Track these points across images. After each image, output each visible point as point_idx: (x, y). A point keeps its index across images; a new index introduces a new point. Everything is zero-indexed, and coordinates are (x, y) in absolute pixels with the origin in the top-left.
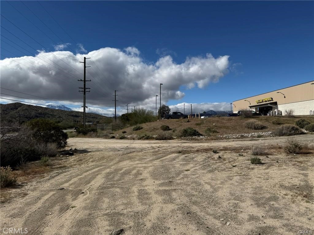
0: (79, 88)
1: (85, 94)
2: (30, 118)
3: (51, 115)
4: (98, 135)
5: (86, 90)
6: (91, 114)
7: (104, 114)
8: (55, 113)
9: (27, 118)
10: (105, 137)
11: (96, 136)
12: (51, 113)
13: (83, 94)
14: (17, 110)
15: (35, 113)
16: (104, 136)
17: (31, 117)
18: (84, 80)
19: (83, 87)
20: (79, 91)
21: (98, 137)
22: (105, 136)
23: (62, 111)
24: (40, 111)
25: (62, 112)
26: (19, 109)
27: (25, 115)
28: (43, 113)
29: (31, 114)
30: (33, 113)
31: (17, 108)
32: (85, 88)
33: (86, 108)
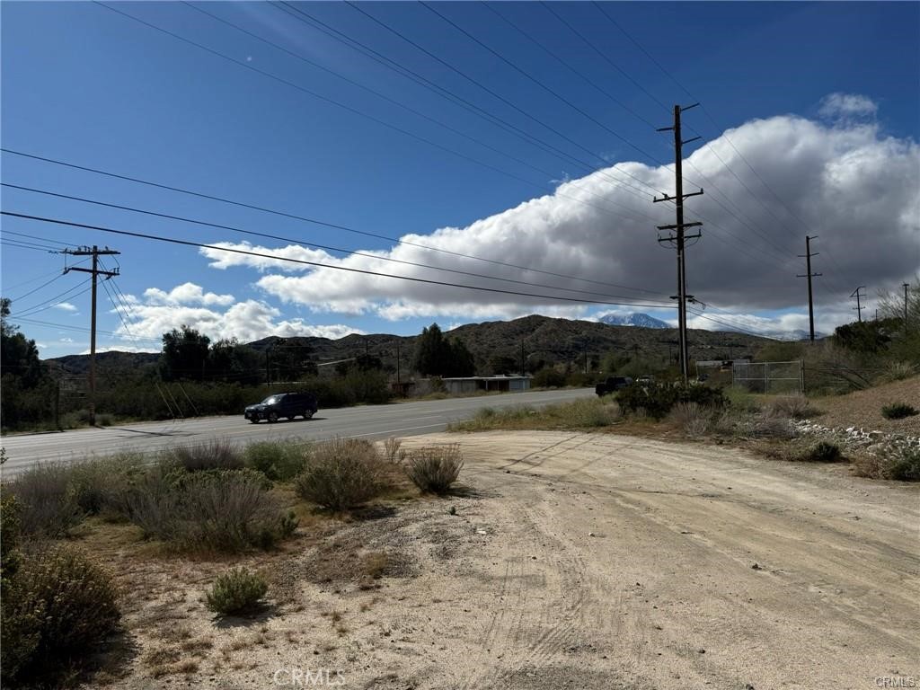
0: (661, 228)
1: (681, 247)
2: (562, 353)
3: (613, 342)
4: (725, 422)
5: (687, 232)
6: (726, 333)
7: (770, 333)
8: (623, 337)
9: (555, 352)
10: (763, 444)
11: (707, 433)
12: (613, 338)
13: (676, 250)
14: (534, 334)
15: (573, 339)
16: (758, 434)
17: (564, 349)
18: (675, 195)
19: (675, 223)
20: (660, 240)
21: (724, 437)
22: (765, 432)
23: (643, 329)
24: (584, 333)
25: (642, 334)
26: (536, 331)
27: (550, 346)
28: (591, 338)
29: (564, 342)
30: (569, 340)
31: (534, 330)
32: (680, 225)
33: (687, 304)
